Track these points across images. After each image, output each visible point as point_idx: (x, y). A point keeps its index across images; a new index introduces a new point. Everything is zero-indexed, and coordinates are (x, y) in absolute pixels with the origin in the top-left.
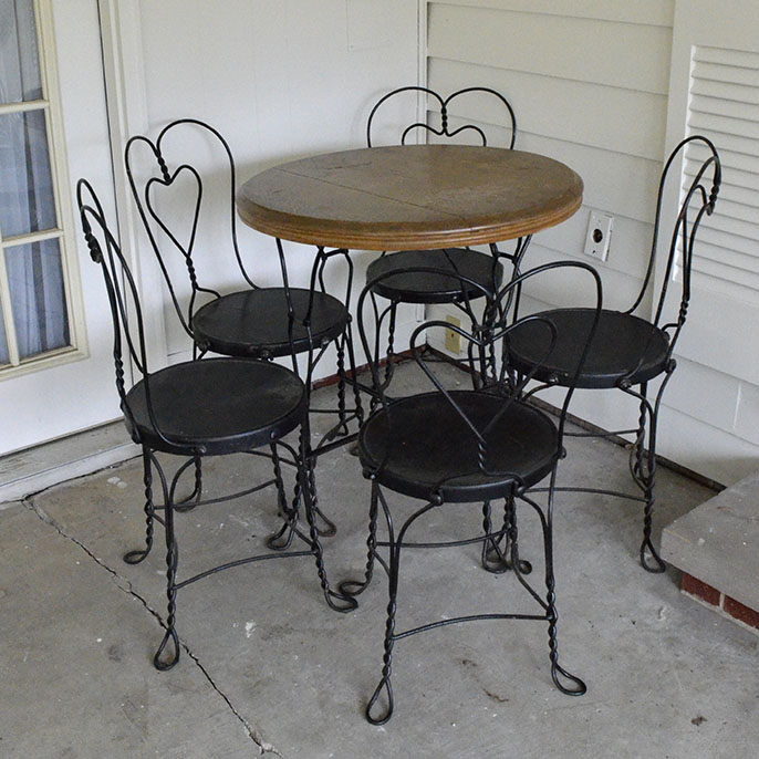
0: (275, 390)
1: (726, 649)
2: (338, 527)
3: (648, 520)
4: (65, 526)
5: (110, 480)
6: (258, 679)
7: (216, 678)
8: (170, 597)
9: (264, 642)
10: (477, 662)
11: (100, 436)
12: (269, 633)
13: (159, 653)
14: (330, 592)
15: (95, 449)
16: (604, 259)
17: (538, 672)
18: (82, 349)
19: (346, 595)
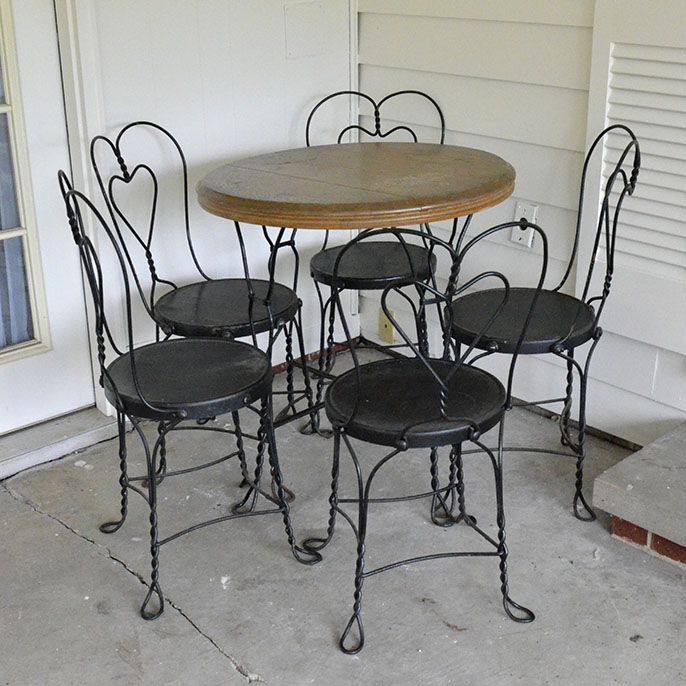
0: (244, 363)
1: (655, 580)
2: (296, 495)
3: (579, 474)
4: (40, 504)
5: (77, 464)
6: (238, 623)
7: (200, 623)
8: (153, 553)
9: (240, 593)
10: (435, 600)
11: (64, 423)
12: (243, 585)
13: (145, 605)
14: (296, 547)
15: (61, 436)
16: (529, 246)
17: (490, 605)
18: (46, 342)
19: (311, 550)
